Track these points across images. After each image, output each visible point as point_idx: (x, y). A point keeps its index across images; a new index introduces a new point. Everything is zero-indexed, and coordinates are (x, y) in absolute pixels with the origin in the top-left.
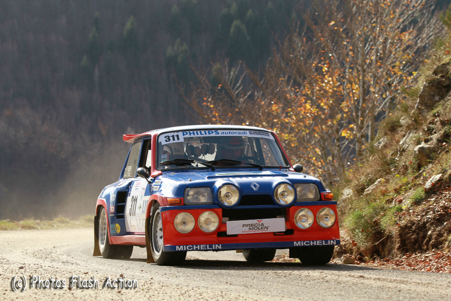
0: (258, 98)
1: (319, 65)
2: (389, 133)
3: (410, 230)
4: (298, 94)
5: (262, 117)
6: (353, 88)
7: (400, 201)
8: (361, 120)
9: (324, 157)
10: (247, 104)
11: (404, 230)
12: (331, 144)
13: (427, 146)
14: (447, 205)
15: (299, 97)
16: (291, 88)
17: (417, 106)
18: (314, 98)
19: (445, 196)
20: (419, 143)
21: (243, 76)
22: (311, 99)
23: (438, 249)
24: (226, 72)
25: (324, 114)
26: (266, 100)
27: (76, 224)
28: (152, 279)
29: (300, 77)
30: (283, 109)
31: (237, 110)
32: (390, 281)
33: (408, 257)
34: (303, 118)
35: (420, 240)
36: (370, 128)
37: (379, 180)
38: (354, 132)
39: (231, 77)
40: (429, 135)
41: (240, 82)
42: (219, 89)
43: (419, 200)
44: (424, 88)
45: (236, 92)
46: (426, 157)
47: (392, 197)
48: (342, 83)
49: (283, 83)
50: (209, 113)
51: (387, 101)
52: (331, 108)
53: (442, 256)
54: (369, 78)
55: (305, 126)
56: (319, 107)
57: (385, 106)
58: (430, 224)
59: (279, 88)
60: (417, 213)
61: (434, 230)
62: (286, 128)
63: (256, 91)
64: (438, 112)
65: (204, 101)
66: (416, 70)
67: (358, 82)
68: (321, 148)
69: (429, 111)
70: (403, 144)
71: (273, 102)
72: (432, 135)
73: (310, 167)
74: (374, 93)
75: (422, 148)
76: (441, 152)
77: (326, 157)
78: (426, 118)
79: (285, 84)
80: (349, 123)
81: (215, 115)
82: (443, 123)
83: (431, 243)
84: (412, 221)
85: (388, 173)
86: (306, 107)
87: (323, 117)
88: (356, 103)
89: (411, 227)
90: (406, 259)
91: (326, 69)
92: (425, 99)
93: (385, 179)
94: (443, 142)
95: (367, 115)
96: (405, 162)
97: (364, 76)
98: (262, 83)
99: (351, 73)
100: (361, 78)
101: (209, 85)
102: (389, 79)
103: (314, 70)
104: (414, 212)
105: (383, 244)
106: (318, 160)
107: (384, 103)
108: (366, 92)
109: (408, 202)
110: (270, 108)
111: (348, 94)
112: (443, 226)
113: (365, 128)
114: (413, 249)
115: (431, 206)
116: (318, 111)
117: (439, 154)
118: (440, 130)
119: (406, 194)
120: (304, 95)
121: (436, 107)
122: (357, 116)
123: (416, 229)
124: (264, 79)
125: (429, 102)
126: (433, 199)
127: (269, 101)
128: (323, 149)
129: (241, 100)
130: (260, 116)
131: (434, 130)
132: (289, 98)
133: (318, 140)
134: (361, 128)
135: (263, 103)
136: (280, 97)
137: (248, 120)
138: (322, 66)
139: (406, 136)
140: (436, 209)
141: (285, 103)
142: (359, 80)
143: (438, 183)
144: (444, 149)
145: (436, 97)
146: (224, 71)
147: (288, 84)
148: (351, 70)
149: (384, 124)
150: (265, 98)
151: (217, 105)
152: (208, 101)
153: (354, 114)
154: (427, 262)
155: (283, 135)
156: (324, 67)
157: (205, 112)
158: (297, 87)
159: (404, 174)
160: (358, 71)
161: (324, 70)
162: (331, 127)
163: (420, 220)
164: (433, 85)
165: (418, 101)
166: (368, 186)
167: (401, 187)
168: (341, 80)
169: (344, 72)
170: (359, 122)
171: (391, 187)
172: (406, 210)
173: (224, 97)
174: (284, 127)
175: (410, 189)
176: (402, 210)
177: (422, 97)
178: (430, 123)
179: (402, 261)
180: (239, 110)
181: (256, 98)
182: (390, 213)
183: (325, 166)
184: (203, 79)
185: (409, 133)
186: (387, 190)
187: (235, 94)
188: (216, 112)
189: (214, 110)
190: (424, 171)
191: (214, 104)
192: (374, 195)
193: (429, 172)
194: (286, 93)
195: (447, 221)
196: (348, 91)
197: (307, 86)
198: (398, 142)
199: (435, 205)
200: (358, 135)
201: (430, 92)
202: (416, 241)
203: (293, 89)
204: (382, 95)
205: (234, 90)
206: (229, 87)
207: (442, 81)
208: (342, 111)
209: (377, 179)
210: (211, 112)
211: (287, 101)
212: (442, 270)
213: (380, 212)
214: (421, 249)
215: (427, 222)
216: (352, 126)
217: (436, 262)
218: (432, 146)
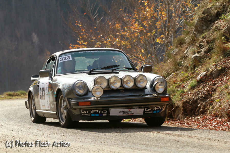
0: (107, 21)
1: (142, 2)
2: (179, 46)
3: (188, 104)
4: (131, 18)
5: (110, 31)
6: (163, 14)
7: (184, 87)
8: (167, 33)
9: (146, 55)
10: (101, 24)
11: (185, 103)
12: (150, 47)
13: (199, 55)
14: (209, 89)
15: (131, 20)
16: (126, 14)
17: (194, 32)
18: (140, 21)
19: (208, 84)
20: (194, 53)
21: (98, 8)
22: (138, 21)
23: (204, 114)
24: (88, 6)
25: (146, 29)
26: (112, 22)
27: (2, 97)
28: (43, 135)
29: (132, 8)
30: (122, 27)
31: (95, 28)
32: (175, 135)
33: (188, 119)
34: (134, 32)
35: (194, 109)
36: (173, 37)
37: (172, 74)
38: (163, 40)
39: (91, 9)
40: (200, 49)
41: (97, 11)
42: (84, 16)
43: (194, 86)
44: (197, 22)
45: (95, 17)
46: (198, 62)
47: (179, 84)
48: (156, 11)
49: (122, 12)
50: (79, 30)
51: (182, 21)
52: (150, 26)
53: (206, 119)
54: (172, 8)
55: (135, 37)
56: (142, 25)
57: (181, 24)
58: (200, 100)
59: (120, 15)
60: (192, 94)
61: (202, 104)
62: (124, 38)
63: (106, 17)
64: (205, 36)
65: (76, 23)
66: (199, 3)
67: (166, 11)
68: (144, 49)
69: (200, 35)
70: (186, 53)
71: (116, 23)
72: (202, 49)
73: (138, 60)
74: (175, 17)
75: (196, 56)
76: (206, 59)
77: (148, 55)
78: (198, 39)
79: (123, 12)
80: (160, 35)
81: (82, 31)
82: (208, 42)
83: (200, 111)
84: (190, 99)
85: (178, 70)
86: (135, 26)
87: (145, 31)
88: (164, 23)
89: (189, 102)
90: (187, 120)
91: (147, 4)
92: (198, 28)
93: (175, 73)
94: (208, 53)
95: (170, 30)
96: (187, 64)
97: (169, 7)
98: (109, 12)
99: (162, 5)
100: (167, 8)
101: (79, 13)
102: (184, 9)
103: (139, 4)
104: (191, 94)
105: (174, 111)
106: (143, 56)
107: (181, 22)
108: (170, 17)
109: (188, 87)
110: (114, 27)
111: (160, 17)
112: (207, 101)
113: (169, 38)
114: (190, 114)
115: (200, 90)
116: (142, 28)
117: (205, 60)
118: (206, 46)
119: (187, 83)
120: (134, 18)
121: (204, 33)
122: (165, 30)
123: (192, 103)
124: (111, 9)
125: (200, 30)
126: (201, 86)
127: (113, 22)
128: (146, 50)
129: (98, 22)
130: (108, 31)
131: (203, 47)
132: (126, 20)
133: (143, 45)
134: (168, 38)
135: (110, 23)
136: (120, 20)
137: (102, 33)
138: (144, 2)
139: (188, 49)
140: (203, 92)
141: (123, 23)
142: (166, 9)
143: (204, 77)
144: (208, 57)
145: (204, 27)
146: (87, 5)
147: (125, 12)
148: (161, 4)
149: (176, 41)
150: (112, 20)
151: (84, 25)
152: (78, 23)
153: (163, 30)
154: (198, 122)
155: (123, 42)
156: (145, 3)
157: (76, 29)
158: (130, 14)
159: (186, 71)
160: (166, 4)
161: (145, 4)
162: (150, 37)
163: (194, 98)
164: (202, 20)
165: (194, 29)
166: (167, 77)
167: (184, 78)
168: (155, 9)
169: (158, 5)
170: (166, 34)
171: (179, 78)
172: (186, 92)
173: (87, 20)
174: (122, 37)
175: (189, 80)
176: (184, 92)
177: (196, 27)
178: (201, 42)
179: (184, 121)
180: (96, 27)
181: (106, 21)
182: (178, 94)
183: (147, 59)
184: (75, 10)
185: (189, 47)
186: (176, 80)
187: (94, 18)
188: (83, 29)
189: (82, 28)
190: (197, 69)
191: (82, 24)
192: (169, 83)
193: (200, 70)
194: (124, 18)
195: (209, 98)
196: (160, 16)
197: (136, 13)
198: (183, 52)
199: (202, 89)
200: (166, 42)
201: (201, 24)
202: (192, 110)
203: (127, 15)
204: (180, 18)
205: (93, 16)
206: (90, 14)
207: (207, 18)
208: (156, 28)
209: (172, 73)
210: (80, 29)
211: (124, 22)
212: (205, 127)
213: (172, 93)
214: (195, 114)
215: (198, 99)
216: (162, 36)
217: (203, 122)
218: (201, 55)
